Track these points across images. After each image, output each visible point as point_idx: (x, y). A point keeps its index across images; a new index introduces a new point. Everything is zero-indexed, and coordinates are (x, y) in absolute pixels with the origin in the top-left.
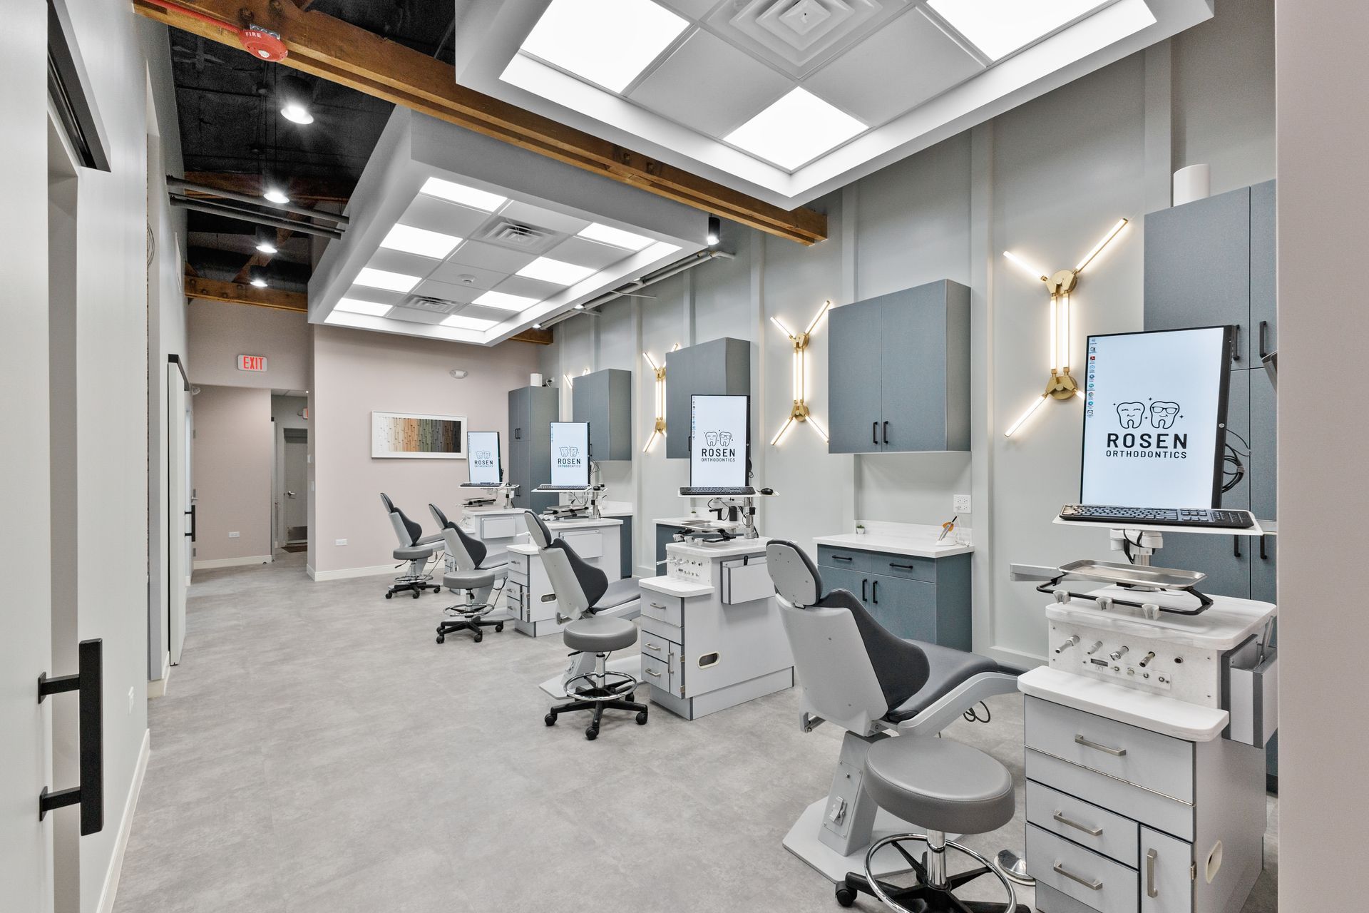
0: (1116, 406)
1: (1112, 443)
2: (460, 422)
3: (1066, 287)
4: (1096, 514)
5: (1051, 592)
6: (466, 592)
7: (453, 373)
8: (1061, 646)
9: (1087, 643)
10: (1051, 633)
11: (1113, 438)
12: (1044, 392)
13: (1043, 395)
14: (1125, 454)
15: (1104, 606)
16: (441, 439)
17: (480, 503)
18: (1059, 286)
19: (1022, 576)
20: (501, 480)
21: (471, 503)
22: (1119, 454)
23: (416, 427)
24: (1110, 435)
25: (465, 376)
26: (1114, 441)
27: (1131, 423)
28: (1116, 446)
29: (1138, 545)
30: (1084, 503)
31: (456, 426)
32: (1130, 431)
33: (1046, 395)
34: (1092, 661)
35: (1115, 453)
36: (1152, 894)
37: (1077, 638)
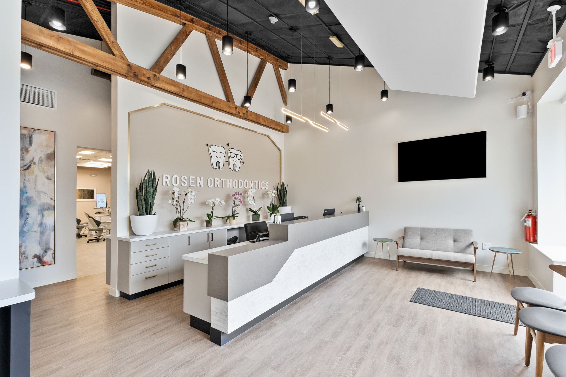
2: (93, 190)
6: (95, 232)
7: (91, 175)
16: (87, 195)
17: (100, 213)
20: (107, 206)
21: (97, 213)
23: (78, 192)
25: (95, 176)
31: (92, 191)
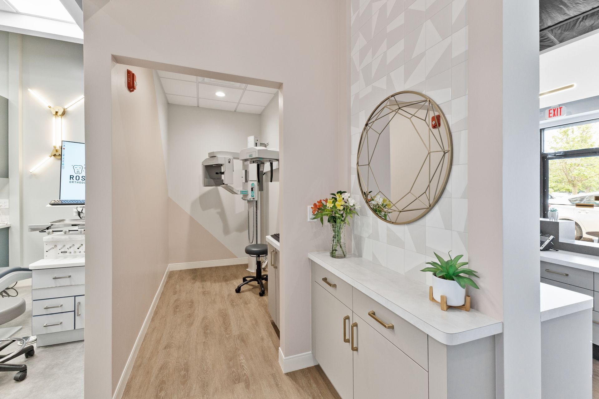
0: (73, 166)
1: (71, 178)
3: (60, 113)
4: (64, 202)
5: (45, 232)
8: (49, 249)
9: (59, 247)
10: (45, 246)
11: (72, 177)
12: (50, 155)
13: (49, 156)
14: (76, 182)
15: (65, 233)
18: (57, 112)
19: (33, 229)
22: (74, 182)
24: (71, 176)
26: (72, 178)
27: (78, 172)
28: (73, 180)
29: (82, 213)
30: (61, 199)
32: (78, 175)
33: (51, 156)
34: (62, 252)
35: (73, 182)
36: (79, 315)
37: (56, 246)
